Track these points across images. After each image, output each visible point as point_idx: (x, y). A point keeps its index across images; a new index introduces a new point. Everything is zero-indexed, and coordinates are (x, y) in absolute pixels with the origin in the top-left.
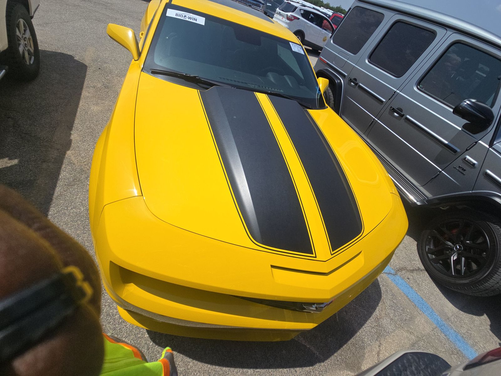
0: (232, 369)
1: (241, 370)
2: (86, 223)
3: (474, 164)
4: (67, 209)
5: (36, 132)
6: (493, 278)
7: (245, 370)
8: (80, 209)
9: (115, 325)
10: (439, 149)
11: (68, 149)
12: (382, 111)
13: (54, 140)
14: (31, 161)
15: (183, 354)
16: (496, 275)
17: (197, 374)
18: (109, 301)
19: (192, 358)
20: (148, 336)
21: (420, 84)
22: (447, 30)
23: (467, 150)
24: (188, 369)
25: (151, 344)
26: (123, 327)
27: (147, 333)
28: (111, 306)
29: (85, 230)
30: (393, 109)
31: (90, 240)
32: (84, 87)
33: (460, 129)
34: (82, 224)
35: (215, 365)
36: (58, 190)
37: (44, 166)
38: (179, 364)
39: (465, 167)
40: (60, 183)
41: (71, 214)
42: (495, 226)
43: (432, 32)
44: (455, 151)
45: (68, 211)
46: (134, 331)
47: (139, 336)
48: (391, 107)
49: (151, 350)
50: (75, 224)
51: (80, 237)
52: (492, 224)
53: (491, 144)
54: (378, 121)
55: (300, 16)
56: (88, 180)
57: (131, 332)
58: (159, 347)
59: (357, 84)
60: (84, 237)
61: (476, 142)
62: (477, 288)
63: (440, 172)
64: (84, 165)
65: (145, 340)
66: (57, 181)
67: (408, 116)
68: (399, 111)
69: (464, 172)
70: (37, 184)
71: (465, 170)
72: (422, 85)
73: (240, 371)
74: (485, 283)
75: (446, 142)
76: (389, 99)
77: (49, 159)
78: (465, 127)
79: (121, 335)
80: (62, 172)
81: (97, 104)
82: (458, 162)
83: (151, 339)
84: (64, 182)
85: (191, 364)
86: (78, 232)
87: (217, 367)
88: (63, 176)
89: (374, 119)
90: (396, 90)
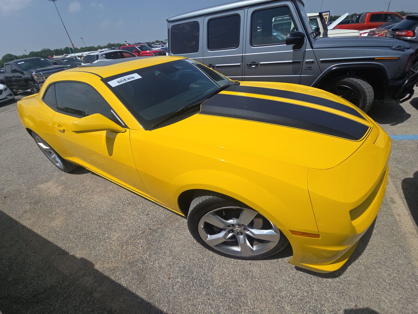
0: (371, 239)
1: (372, 235)
2: (197, 283)
3: (313, 61)
4: (171, 293)
5: (40, 287)
6: (367, 99)
7: (373, 233)
8: (178, 282)
9: (312, 299)
10: (291, 67)
11: (93, 265)
12: (243, 70)
13: (68, 274)
14: (79, 307)
15: (352, 263)
16: (367, 97)
17: (369, 261)
18: (288, 295)
19: (357, 258)
20: (330, 279)
21: (252, 43)
22: (243, 9)
23: (304, 58)
24: (364, 264)
25: (337, 279)
26: (317, 293)
27: (328, 279)
28: (294, 294)
29: (205, 286)
30: (249, 65)
31: (218, 287)
32: (17, 219)
33: (293, 51)
34: (196, 287)
35: (366, 247)
36: (141, 294)
37: (97, 295)
38: (359, 268)
39: (310, 65)
40: (133, 289)
41: (179, 291)
42: (345, 79)
43: (236, 15)
44: (299, 62)
45: (172, 293)
46: (323, 287)
47: (328, 285)
48: (247, 65)
49: (342, 281)
50: (192, 292)
51: (210, 293)
52: (343, 80)
53: (312, 47)
54: (245, 77)
55: (105, 59)
56: (147, 263)
57: (323, 289)
58: (342, 275)
59: (214, 66)
60: (213, 290)
61: (305, 51)
62: (365, 110)
63: (300, 77)
64: (125, 260)
65: (333, 282)
66: (128, 290)
67: (261, 63)
68: (253, 63)
69: (311, 68)
70: (118, 311)
71: (311, 67)
72: (253, 44)
73: (374, 236)
74: (366, 105)
75: (292, 61)
76: (242, 61)
77: (92, 288)
78: (294, 48)
79: (323, 298)
80: (119, 282)
81: (53, 219)
82: (305, 66)
83: (333, 278)
84: (134, 284)
85: (361, 261)
86: (204, 293)
87: (367, 247)
88: (125, 282)
89: (242, 78)
90: (242, 55)
